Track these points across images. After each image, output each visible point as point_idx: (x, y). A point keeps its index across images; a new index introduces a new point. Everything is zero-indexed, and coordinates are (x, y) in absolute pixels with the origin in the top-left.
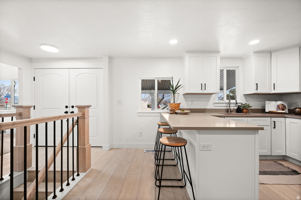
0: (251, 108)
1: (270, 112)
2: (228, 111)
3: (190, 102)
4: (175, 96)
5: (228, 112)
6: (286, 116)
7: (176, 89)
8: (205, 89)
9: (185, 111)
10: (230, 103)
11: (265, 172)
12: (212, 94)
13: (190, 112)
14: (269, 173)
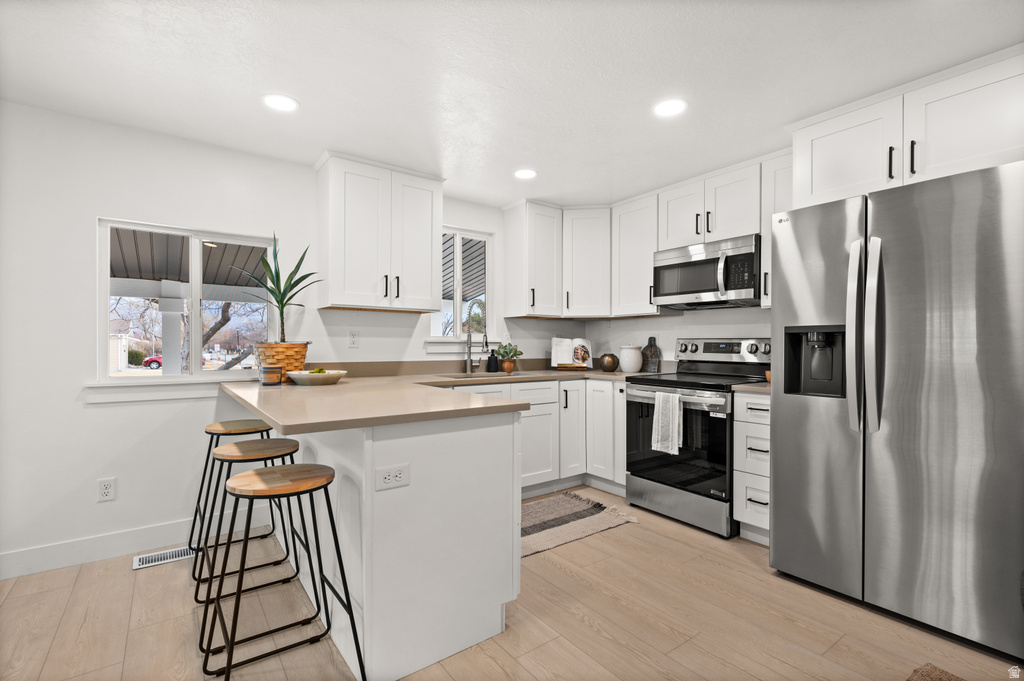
0: (521, 357)
1: (562, 368)
2: (465, 367)
3: (348, 340)
4: (288, 313)
5: (465, 371)
6: (587, 374)
7: (291, 286)
8: (398, 296)
9: (327, 372)
10: (469, 343)
11: (545, 523)
12: (420, 313)
13: (347, 376)
14: (552, 523)
